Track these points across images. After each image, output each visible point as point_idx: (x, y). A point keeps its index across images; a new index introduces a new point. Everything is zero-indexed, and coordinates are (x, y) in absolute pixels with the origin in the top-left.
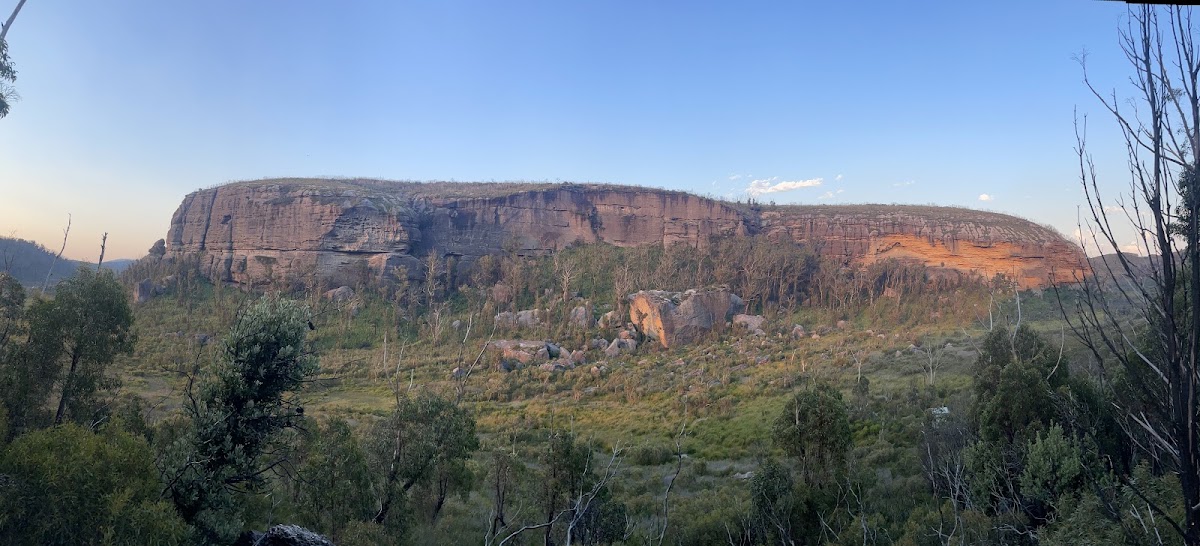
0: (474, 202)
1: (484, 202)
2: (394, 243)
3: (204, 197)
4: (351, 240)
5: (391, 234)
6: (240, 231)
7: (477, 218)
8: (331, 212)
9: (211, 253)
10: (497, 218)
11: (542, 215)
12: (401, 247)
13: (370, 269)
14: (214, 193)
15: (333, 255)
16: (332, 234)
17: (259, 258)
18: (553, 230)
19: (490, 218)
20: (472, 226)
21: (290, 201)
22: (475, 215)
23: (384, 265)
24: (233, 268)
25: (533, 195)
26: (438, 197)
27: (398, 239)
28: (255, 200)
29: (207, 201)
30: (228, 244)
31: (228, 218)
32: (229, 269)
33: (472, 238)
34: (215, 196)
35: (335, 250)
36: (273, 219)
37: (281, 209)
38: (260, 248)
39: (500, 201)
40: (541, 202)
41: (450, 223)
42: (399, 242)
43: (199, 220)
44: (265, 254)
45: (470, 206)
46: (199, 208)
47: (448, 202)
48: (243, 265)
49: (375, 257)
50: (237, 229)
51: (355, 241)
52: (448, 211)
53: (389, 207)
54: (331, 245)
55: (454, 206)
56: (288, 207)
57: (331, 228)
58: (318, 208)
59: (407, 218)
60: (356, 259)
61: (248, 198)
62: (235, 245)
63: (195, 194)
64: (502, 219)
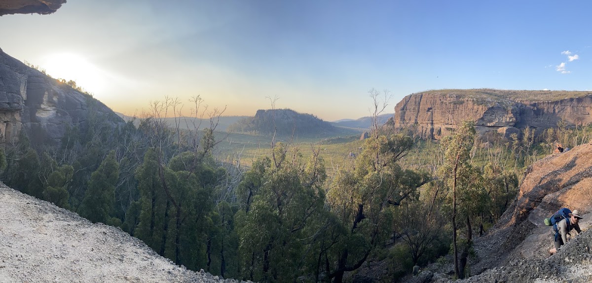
0: (543, 103)
1: (548, 103)
2: (509, 122)
3: (416, 98)
4: (491, 121)
5: (508, 119)
6: (437, 116)
7: (545, 110)
8: (482, 109)
9: (421, 125)
10: (554, 110)
11: (575, 109)
12: (512, 124)
13: (499, 134)
14: (421, 96)
15: (482, 127)
16: (482, 119)
17: (448, 129)
18: (581, 116)
19: (551, 111)
20: (542, 114)
21: (462, 103)
22: (544, 109)
23: (505, 132)
24: (434, 133)
25: (572, 100)
26: (527, 101)
27: (511, 121)
28: (444, 101)
29: (418, 100)
30: (431, 122)
31: (429, 109)
32: (432, 133)
33: (542, 120)
34: (421, 97)
35: (483, 125)
36: (454, 110)
37: (458, 106)
38: (447, 124)
39: (556, 103)
40: (575, 103)
41: (533, 113)
42: (512, 122)
43: (414, 109)
44: (450, 126)
45: (542, 105)
46: (414, 103)
47: (532, 103)
48: (440, 132)
49: (500, 129)
50: (435, 114)
51: (492, 122)
52: (532, 107)
53: (507, 107)
54: (481, 123)
55: (534, 105)
56: (461, 106)
57: (482, 116)
58: (476, 107)
59: (515, 112)
60: (492, 129)
61: (441, 100)
62: (434, 122)
63: (411, 96)
64: (557, 111)
